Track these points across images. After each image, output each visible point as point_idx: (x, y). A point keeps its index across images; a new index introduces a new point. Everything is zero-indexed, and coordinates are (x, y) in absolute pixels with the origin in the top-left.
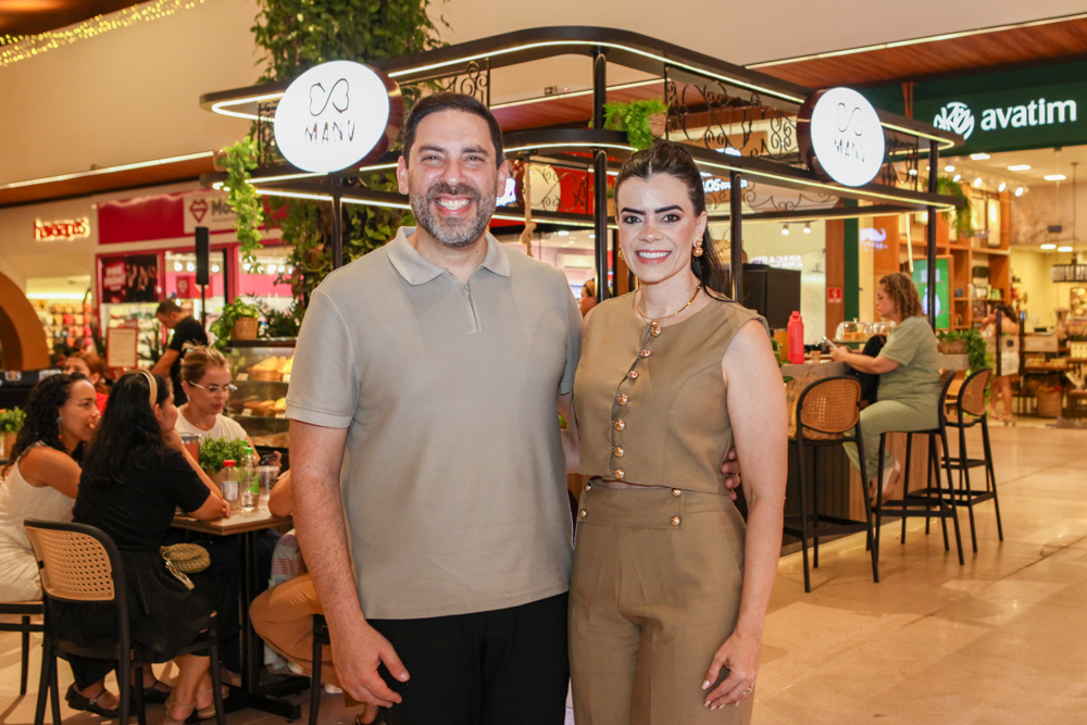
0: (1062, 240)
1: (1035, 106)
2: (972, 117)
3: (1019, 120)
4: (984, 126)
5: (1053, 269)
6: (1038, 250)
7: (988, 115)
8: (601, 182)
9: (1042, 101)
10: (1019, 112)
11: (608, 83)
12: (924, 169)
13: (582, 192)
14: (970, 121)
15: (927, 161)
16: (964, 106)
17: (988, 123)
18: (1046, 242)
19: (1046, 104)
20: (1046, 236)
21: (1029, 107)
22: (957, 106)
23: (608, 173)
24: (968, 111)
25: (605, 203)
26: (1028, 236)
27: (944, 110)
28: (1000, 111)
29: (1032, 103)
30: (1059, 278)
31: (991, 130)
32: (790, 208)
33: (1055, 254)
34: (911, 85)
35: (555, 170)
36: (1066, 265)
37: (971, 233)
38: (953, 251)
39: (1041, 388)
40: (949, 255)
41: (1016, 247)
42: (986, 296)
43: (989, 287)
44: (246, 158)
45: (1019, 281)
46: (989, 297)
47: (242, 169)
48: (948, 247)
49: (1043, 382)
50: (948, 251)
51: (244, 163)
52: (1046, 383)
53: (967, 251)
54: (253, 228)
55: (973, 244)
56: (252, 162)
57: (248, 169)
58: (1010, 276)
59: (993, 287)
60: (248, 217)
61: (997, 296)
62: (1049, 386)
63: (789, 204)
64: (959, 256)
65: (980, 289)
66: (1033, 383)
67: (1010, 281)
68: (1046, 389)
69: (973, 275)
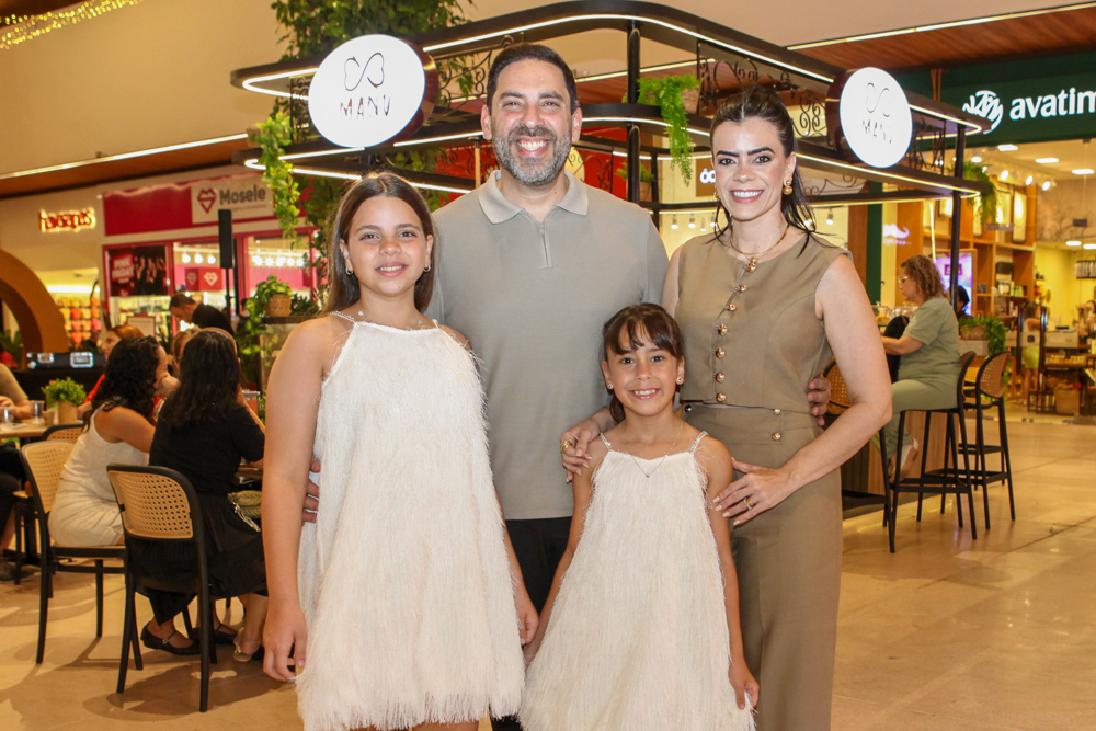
0: (1088, 237)
1: (1066, 96)
2: (1001, 106)
3: (1048, 110)
4: (1013, 116)
5: (1077, 266)
6: (1062, 247)
7: (1018, 104)
8: (634, 164)
9: (1072, 90)
10: (1049, 101)
11: (642, 66)
12: (950, 158)
13: (606, 175)
14: (998, 111)
15: (953, 152)
16: (994, 94)
17: (1017, 113)
18: (1071, 239)
19: (1076, 94)
20: (1072, 232)
21: (1059, 97)
22: (986, 94)
23: (641, 157)
24: (997, 100)
25: (637, 187)
26: (1054, 233)
27: (972, 99)
28: (1029, 100)
29: (1063, 92)
30: (1083, 275)
31: (1020, 119)
32: (815, 193)
33: (1081, 251)
34: (940, 71)
35: (579, 152)
36: (1090, 262)
37: (996, 226)
38: (976, 246)
39: (1060, 385)
40: (972, 249)
41: (1040, 243)
42: (1009, 293)
43: (1012, 284)
44: (280, 135)
45: (1042, 278)
46: (1012, 294)
47: (276, 146)
48: (972, 241)
49: (1062, 379)
50: (972, 245)
51: (278, 139)
52: (1065, 381)
53: (991, 246)
54: (291, 204)
55: (999, 238)
56: (285, 139)
57: (281, 146)
58: (1034, 273)
59: (1016, 284)
60: (285, 193)
61: (1019, 293)
62: (1067, 384)
63: (815, 190)
64: (983, 251)
65: (1005, 286)
66: (1052, 380)
67: (1034, 278)
68: (1065, 386)
69: (997, 272)
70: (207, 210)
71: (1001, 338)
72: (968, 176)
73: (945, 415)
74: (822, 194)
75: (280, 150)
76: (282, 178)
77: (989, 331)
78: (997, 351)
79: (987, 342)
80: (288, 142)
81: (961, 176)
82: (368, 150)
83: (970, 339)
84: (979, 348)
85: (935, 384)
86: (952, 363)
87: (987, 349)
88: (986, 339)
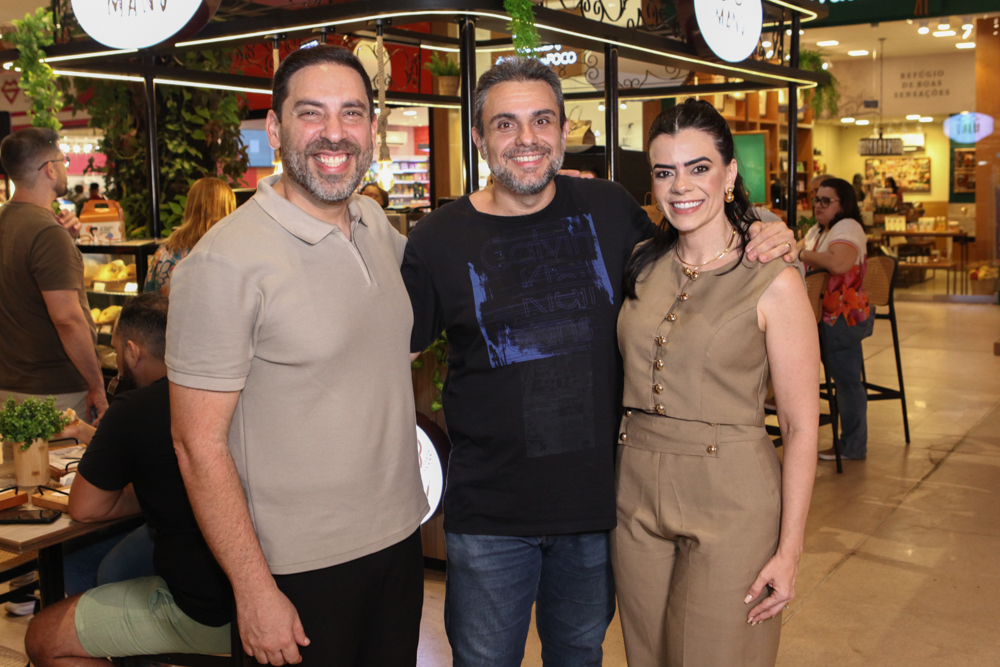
5: (861, 143)
6: (838, 124)
13: (414, 70)
18: (846, 116)
30: (867, 152)
33: (855, 128)
35: (386, 46)
41: (818, 121)
44: (40, 34)
45: (819, 153)
47: (35, 47)
51: (38, 39)
53: (775, 125)
56: (46, 38)
57: (42, 47)
58: (812, 148)
61: (801, 169)
63: (635, 82)
67: (813, 154)
72: (805, 66)
74: (643, 87)
75: (40, 52)
80: (50, 42)
81: (797, 66)
82: (142, 52)
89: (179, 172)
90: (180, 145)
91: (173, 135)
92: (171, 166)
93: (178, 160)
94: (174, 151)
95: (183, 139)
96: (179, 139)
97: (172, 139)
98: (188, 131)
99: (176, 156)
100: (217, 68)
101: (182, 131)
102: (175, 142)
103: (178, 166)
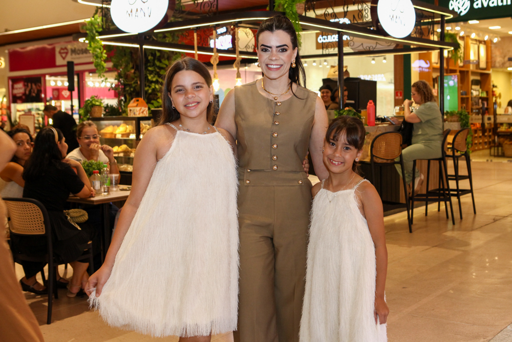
2: (469, 2)
3: (493, 3)
4: (475, 7)
6: (506, 70)
14: (468, 4)
17: (477, 5)
18: (510, 67)
26: (501, 64)
32: (371, 50)
35: (251, 30)
37: (470, 62)
38: (461, 72)
39: (506, 142)
40: (458, 73)
41: (495, 69)
42: (479, 95)
43: (480, 90)
44: (97, 26)
45: (496, 87)
46: (480, 95)
47: (94, 31)
48: (458, 69)
49: (507, 139)
50: (458, 71)
51: (95, 28)
52: (508, 140)
53: (468, 72)
54: (102, 61)
55: (472, 68)
56: (99, 28)
57: (97, 32)
58: (492, 84)
59: (482, 90)
60: (99, 55)
61: (484, 95)
62: (510, 141)
63: (371, 47)
64: (463, 75)
65: (476, 92)
66: (502, 139)
67: (492, 87)
68: (508, 143)
69: (472, 84)
70: (64, 58)
71: (467, 121)
72: (447, 40)
73: (438, 162)
74: (375, 50)
75: (97, 34)
76: (98, 48)
77: (461, 117)
78: (465, 127)
79: (460, 123)
80: (100, 30)
81: (444, 40)
83: (451, 121)
84: (455, 126)
85: (430, 146)
86: (439, 134)
87: (460, 126)
88: (459, 121)
89: (154, 90)
90: (154, 77)
91: (151, 72)
92: (150, 87)
93: (153, 84)
94: (152, 80)
95: (155, 74)
96: (154, 74)
97: (150, 74)
98: (158, 70)
99: (152, 82)
100: (172, 41)
101: (155, 70)
102: (152, 76)
103: (153, 87)
